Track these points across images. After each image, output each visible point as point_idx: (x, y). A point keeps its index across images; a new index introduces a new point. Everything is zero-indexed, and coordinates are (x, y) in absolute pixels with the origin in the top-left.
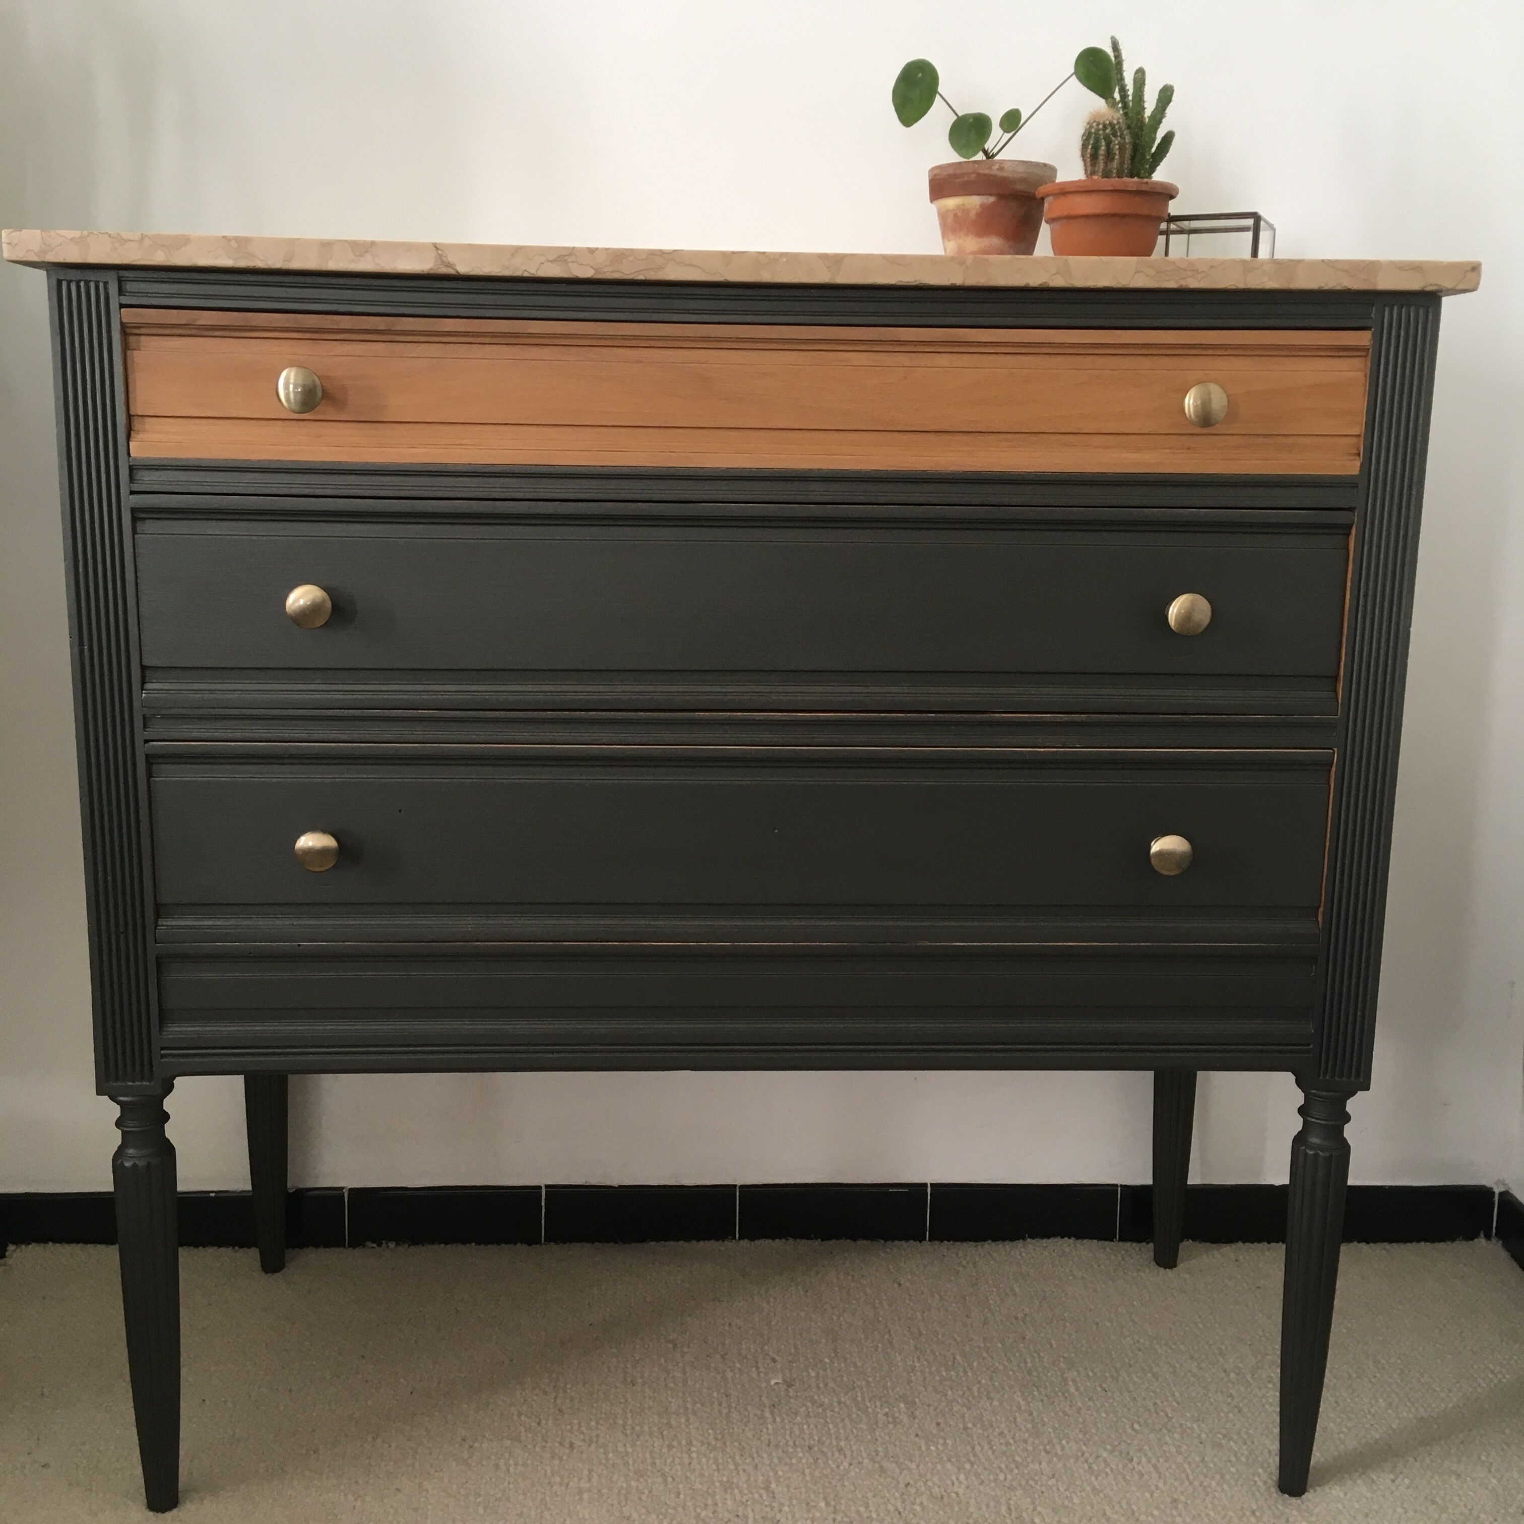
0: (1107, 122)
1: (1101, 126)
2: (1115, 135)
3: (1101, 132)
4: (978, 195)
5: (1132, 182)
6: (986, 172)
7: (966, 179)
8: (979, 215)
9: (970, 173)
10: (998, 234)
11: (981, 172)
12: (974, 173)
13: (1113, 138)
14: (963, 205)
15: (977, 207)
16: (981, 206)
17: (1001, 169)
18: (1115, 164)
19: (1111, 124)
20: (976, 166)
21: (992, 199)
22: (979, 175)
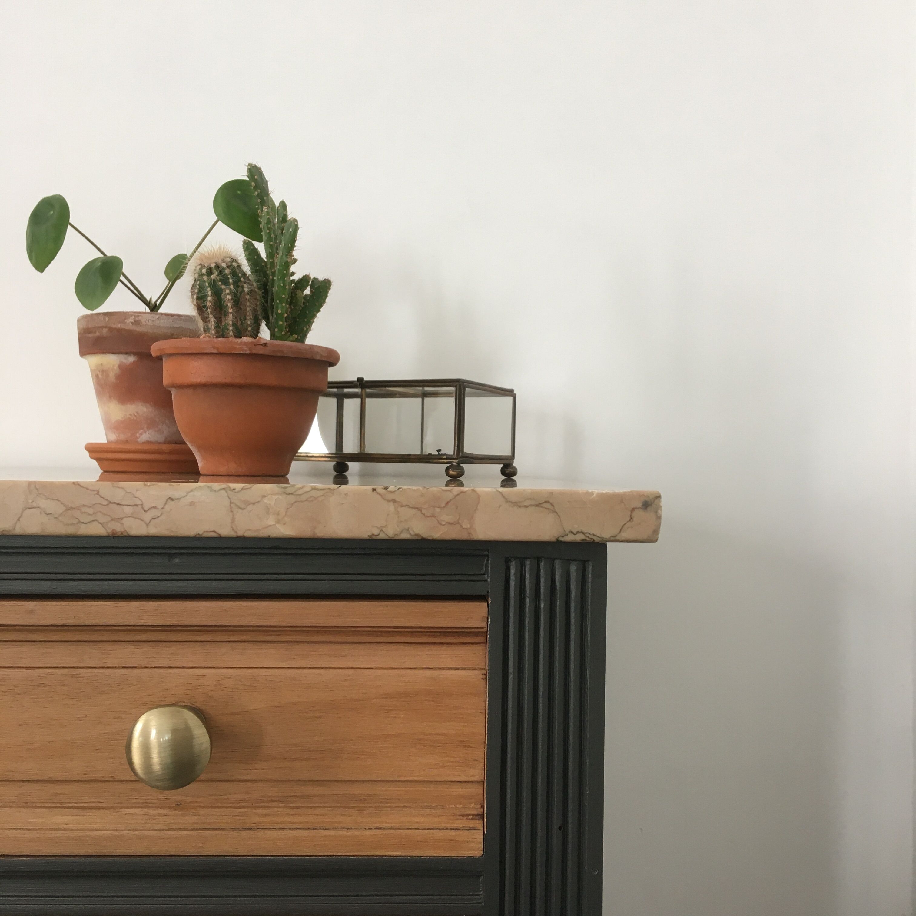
0: (213, 265)
1: (204, 271)
2: (225, 281)
3: (205, 278)
4: (113, 353)
5: (241, 343)
6: (119, 326)
7: (98, 334)
8: (118, 377)
9: (102, 327)
10: (145, 400)
11: (114, 326)
12: (106, 327)
13: (223, 287)
14: (102, 364)
15: (116, 367)
16: (120, 366)
17: (137, 323)
18: (230, 320)
19: (218, 266)
20: (107, 319)
21: (131, 359)
22: (111, 329)
